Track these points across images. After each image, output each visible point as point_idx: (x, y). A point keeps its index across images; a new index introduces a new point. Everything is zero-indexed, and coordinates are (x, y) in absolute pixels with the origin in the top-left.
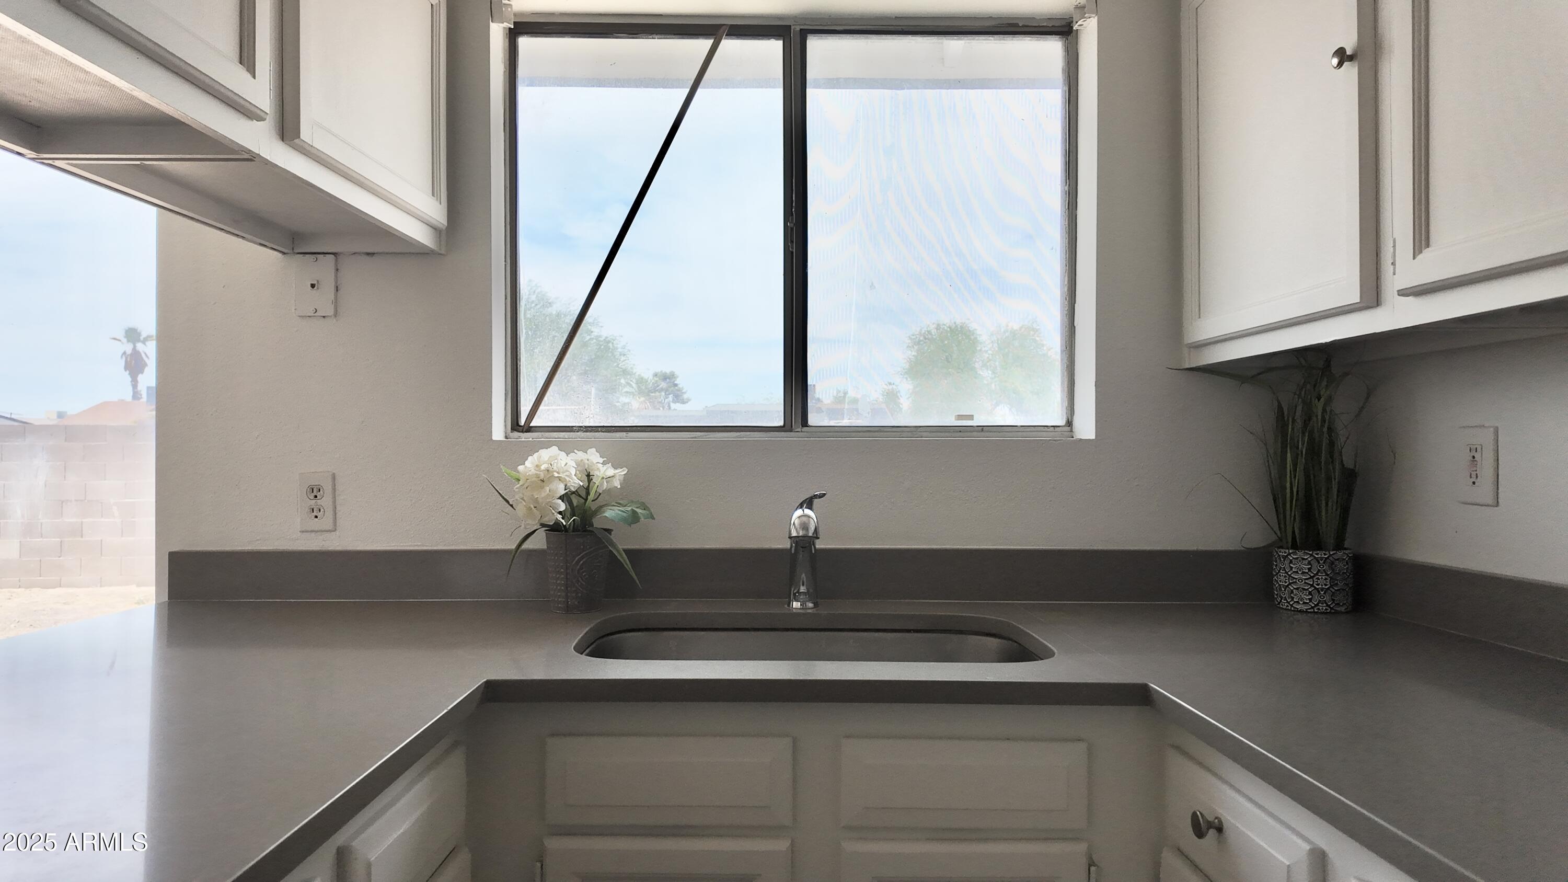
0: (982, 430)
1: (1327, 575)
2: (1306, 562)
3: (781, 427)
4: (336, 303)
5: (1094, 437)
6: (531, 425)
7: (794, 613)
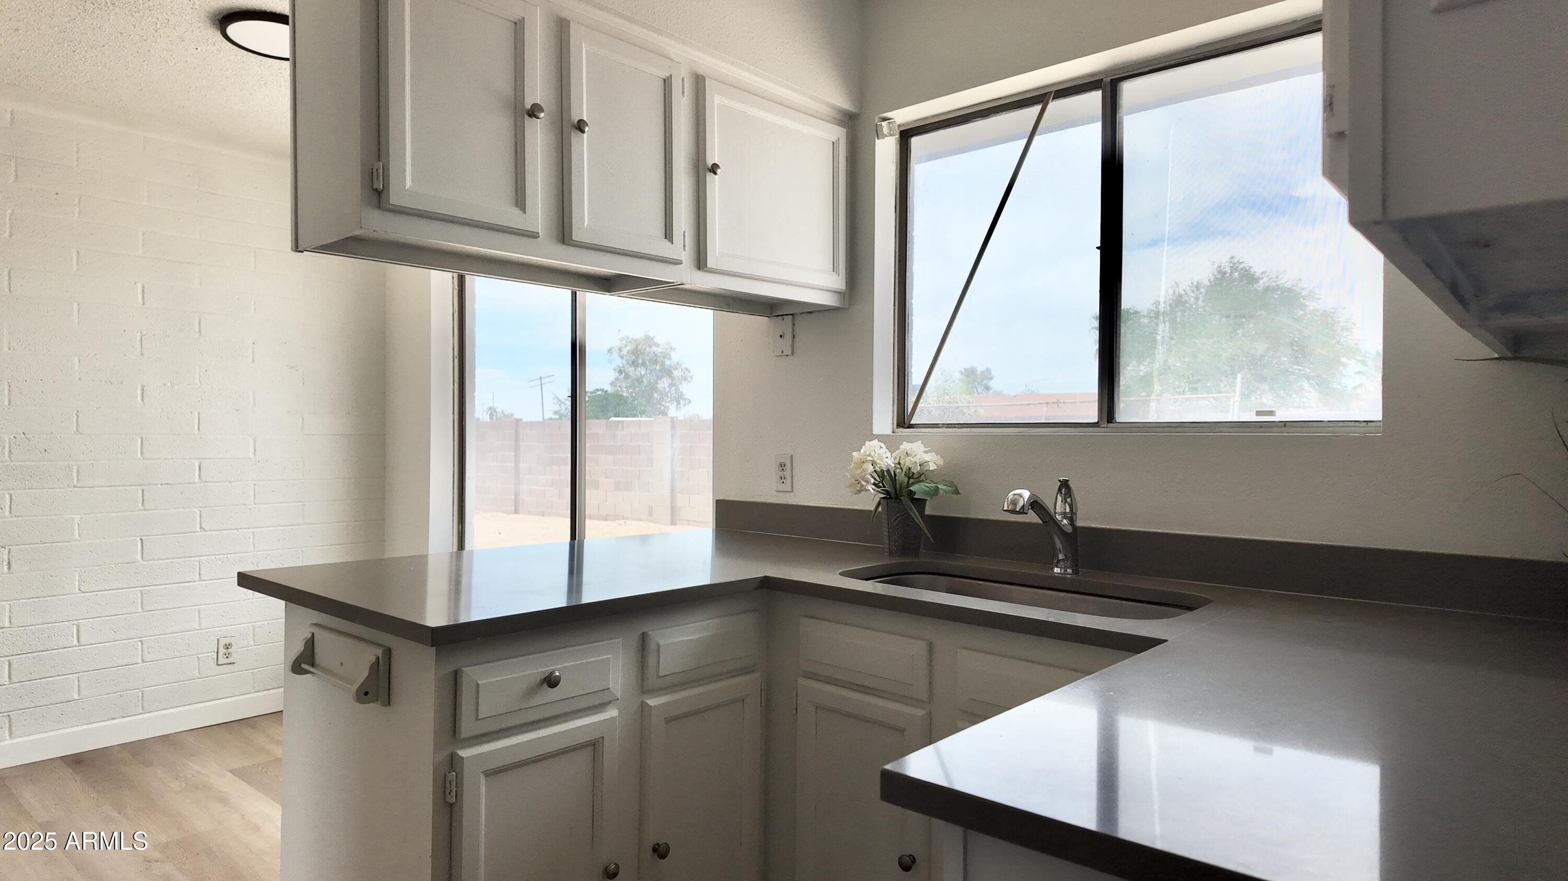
0: (1285, 425)
3: (1095, 423)
4: (793, 346)
6: (911, 423)
7: (1062, 577)
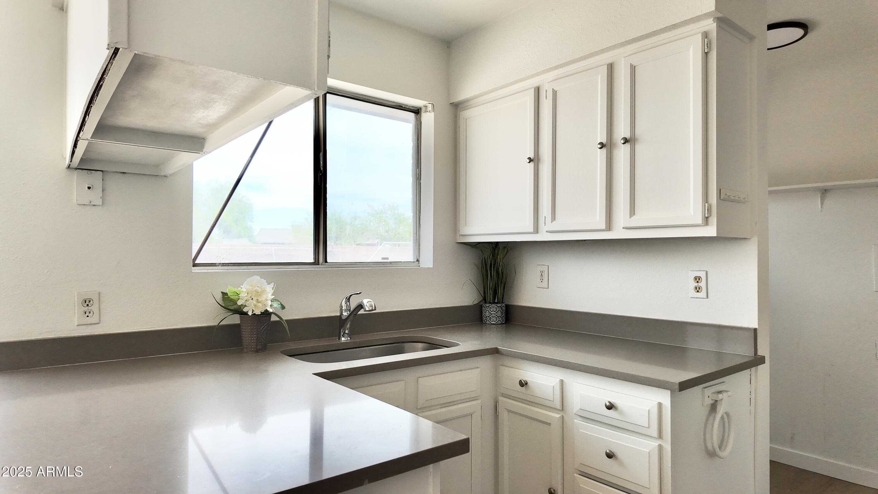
0: (391, 263)
1: (501, 311)
2: (495, 308)
3: (313, 263)
4: (103, 198)
5: (432, 267)
6: (195, 263)
7: (342, 343)
